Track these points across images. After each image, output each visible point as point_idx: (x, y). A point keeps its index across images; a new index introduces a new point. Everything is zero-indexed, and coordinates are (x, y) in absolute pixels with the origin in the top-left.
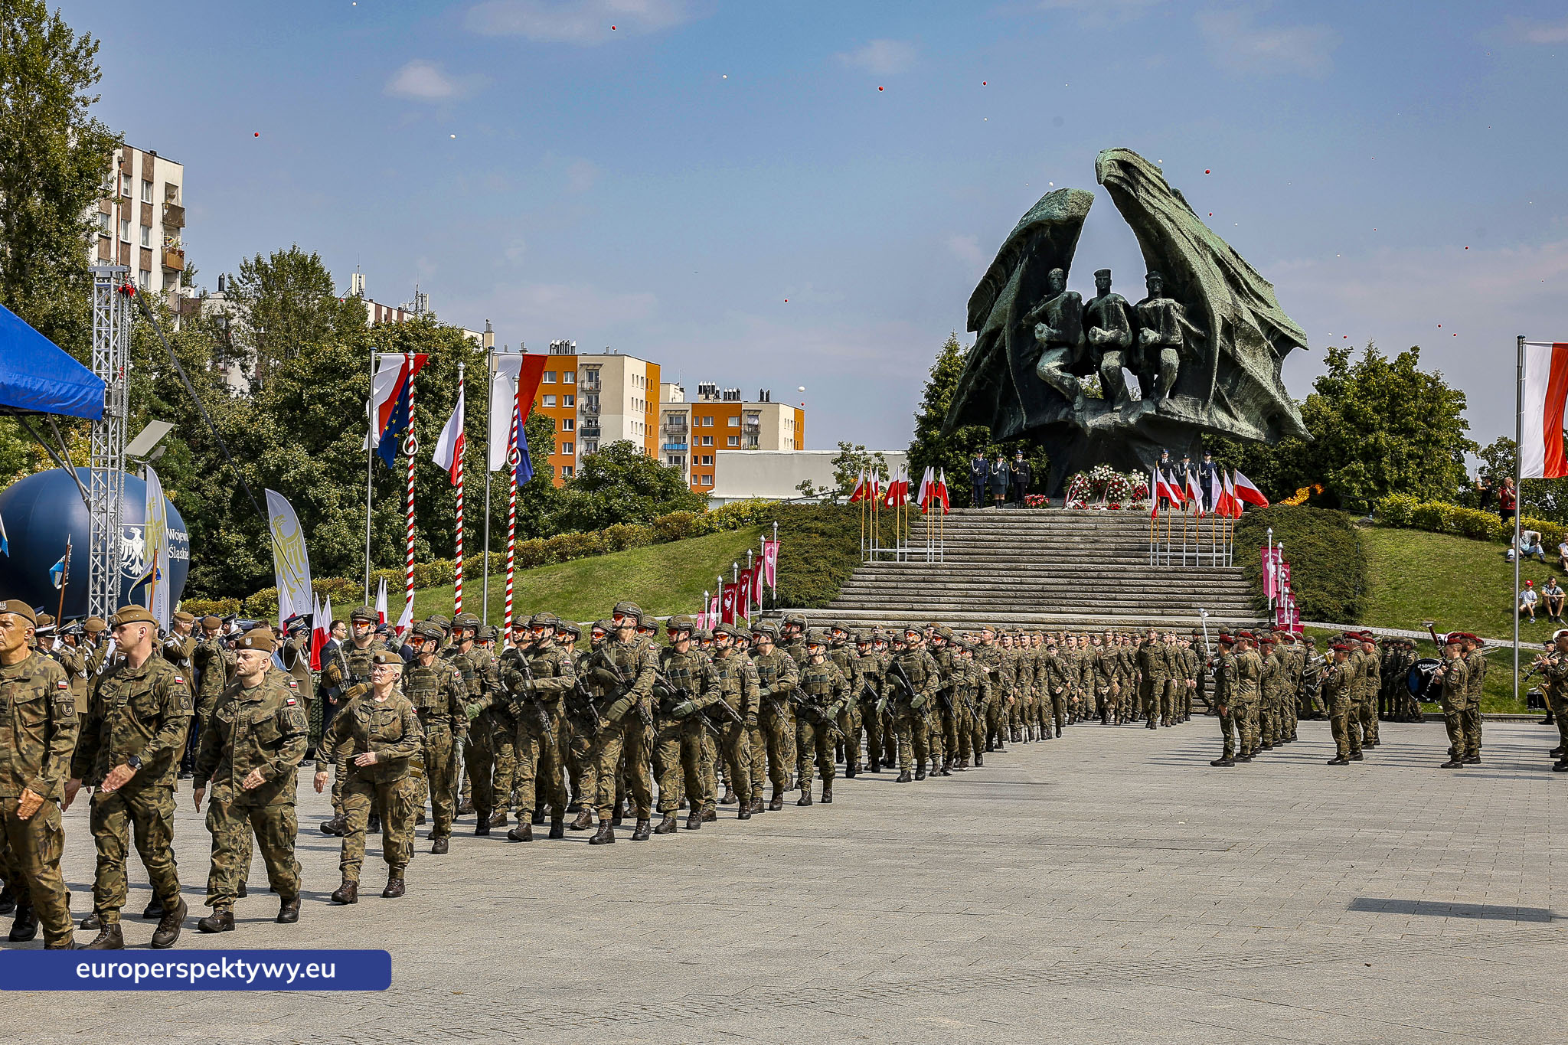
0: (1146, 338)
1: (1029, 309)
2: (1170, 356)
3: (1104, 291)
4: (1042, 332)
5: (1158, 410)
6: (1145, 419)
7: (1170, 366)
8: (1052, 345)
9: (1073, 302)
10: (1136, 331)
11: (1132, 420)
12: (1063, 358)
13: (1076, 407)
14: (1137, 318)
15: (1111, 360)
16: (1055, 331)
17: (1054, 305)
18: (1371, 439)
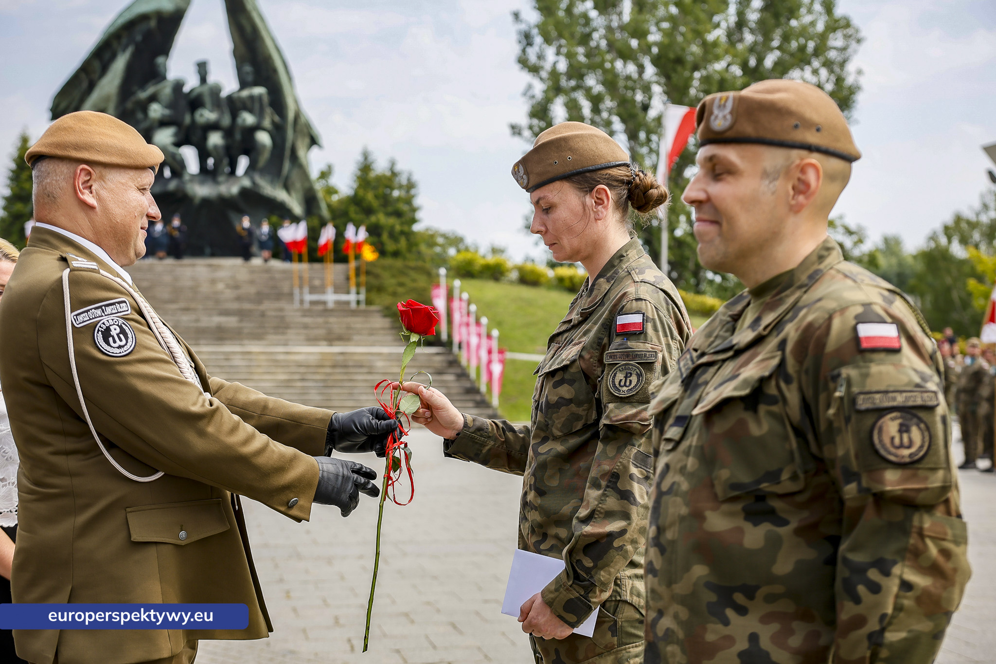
0: (244, 120)
1: (133, 93)
2: (264, 138)
3: (203, 80)
4: (155, 111)
5: (254, 183)
6: (244, 192)
7: (264, 146)
8: (163, 123)
9: (178, 86)
10: (234, 115)
11: (235, 190)
12: (176, 135)
13: (186, 177)
14: (234, 105)
15: (215, 139)
16: (167, 112)
17: (165, 87)
18: (373, 219)
